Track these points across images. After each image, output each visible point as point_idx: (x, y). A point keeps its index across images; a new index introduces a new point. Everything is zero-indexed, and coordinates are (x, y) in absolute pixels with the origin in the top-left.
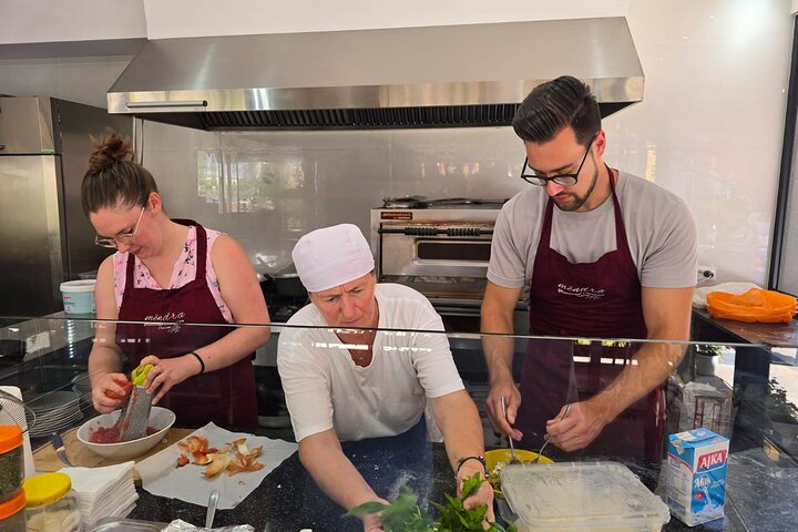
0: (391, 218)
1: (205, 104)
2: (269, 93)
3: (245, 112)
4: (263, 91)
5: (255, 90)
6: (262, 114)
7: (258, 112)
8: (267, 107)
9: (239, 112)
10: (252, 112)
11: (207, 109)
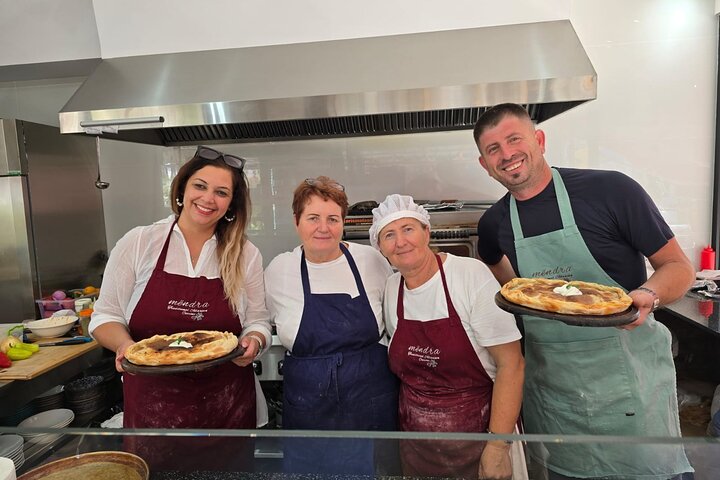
0: (354, 224)
1: (162, 120)
2: (225, 106)
3: (202, 127)
4: (220, 105)
5: (211, 104)
6: (218, 128)
7: (215, 126)
8: (223, 121)
9: (196, 127)
10: (209, 126)
11: (165, 125)
